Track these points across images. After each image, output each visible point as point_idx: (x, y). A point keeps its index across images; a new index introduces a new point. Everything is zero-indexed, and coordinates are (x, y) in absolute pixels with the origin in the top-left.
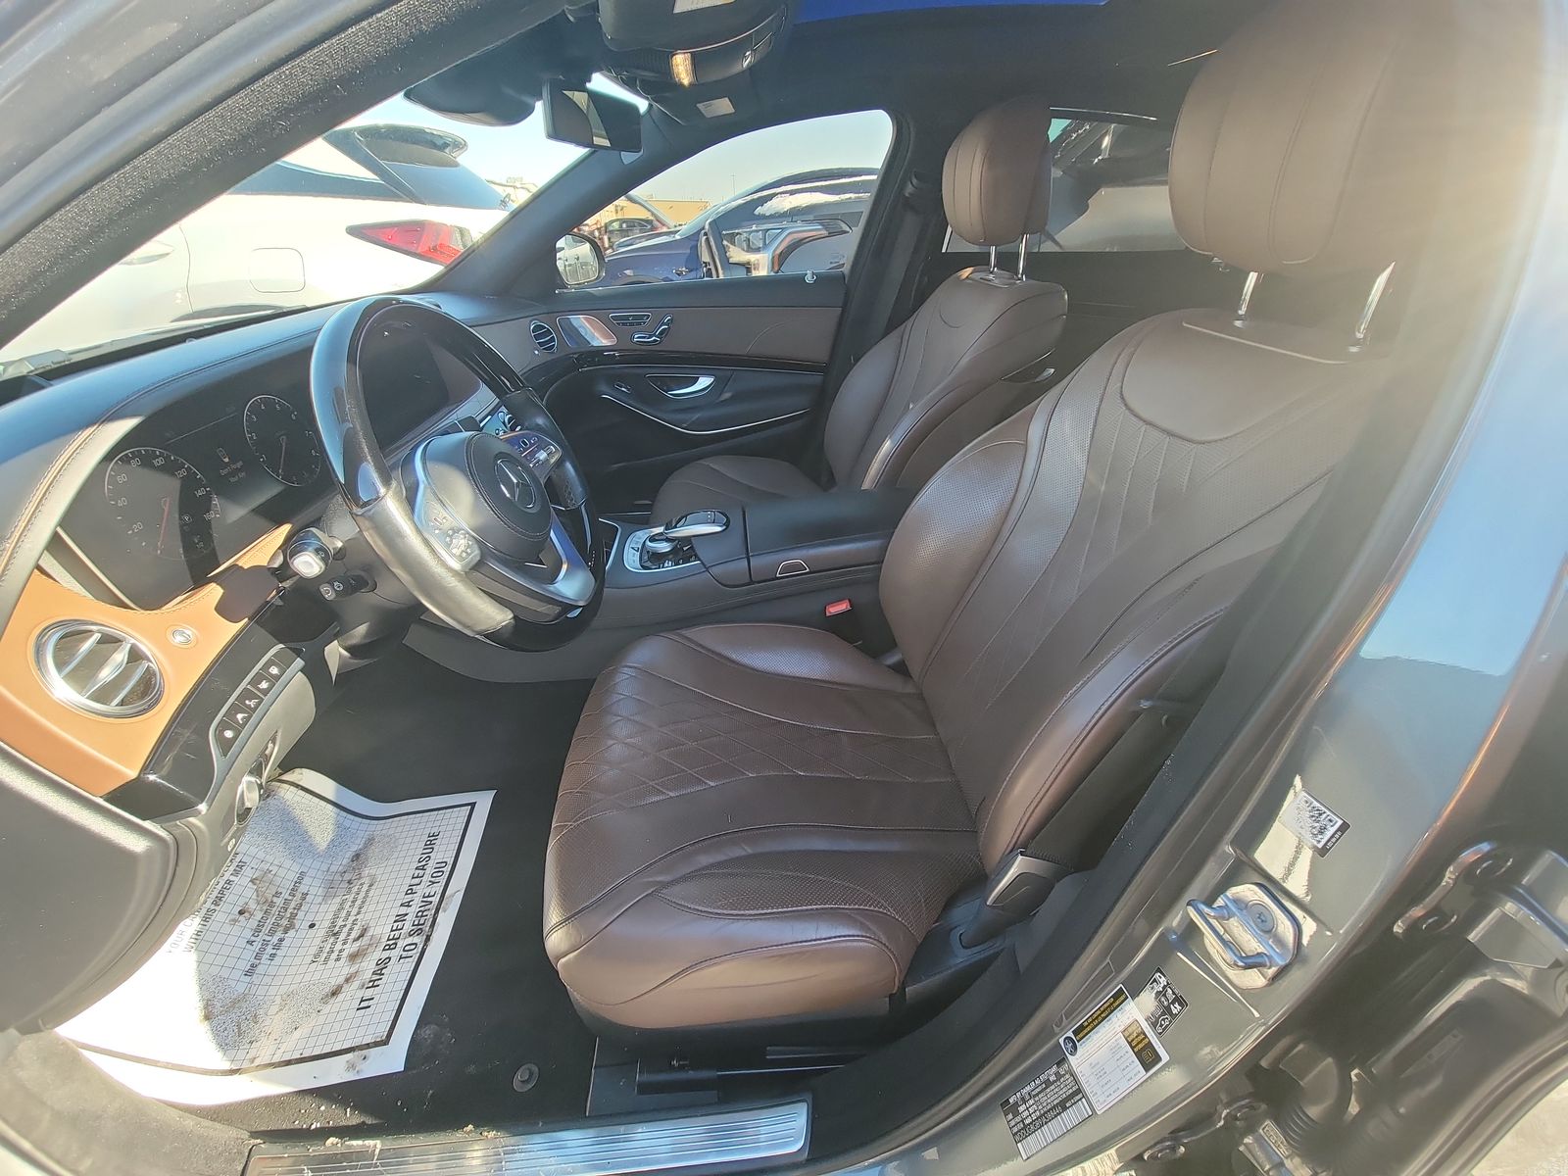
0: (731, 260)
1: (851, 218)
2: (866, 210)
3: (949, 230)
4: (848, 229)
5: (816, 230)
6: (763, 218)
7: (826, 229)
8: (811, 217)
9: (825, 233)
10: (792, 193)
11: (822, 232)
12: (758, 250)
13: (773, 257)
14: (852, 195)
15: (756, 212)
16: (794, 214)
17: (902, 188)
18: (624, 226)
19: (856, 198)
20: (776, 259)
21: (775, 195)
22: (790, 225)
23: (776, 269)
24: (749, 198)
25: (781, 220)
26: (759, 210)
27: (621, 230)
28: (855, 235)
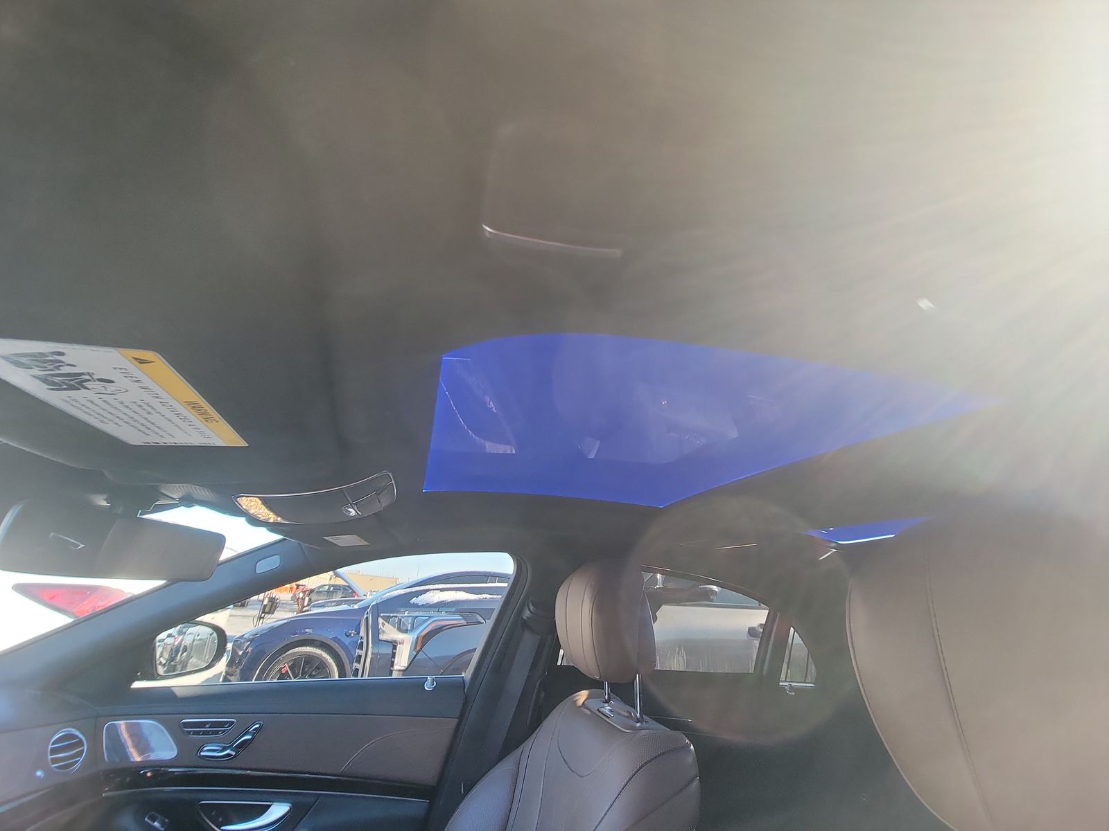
0: (382, 637)
1: (486, 613)
2: (497, 608)
3: (561, 652)
4: (483, 621)
5: (457, 619)
6: (416, 606)
7: (465, 619)
8: (453, 610)
9: (463, 622)
10: (442, 590)
11: (462, 622)
12: (406, 631)
13: (418, 638)
14: (488, 596)
15: (412, 601)
16: (440, 606)
17: (520, 611)
18: (332, 589)
19: (490, 598)
20: (420, 639)
21: (428, 590)
22: (437, 614)
23: (418, 648)
24: (408, 590)
25: (429, 609)
26: (414, 600)
27: (328, 592)
28: (488, 625)
